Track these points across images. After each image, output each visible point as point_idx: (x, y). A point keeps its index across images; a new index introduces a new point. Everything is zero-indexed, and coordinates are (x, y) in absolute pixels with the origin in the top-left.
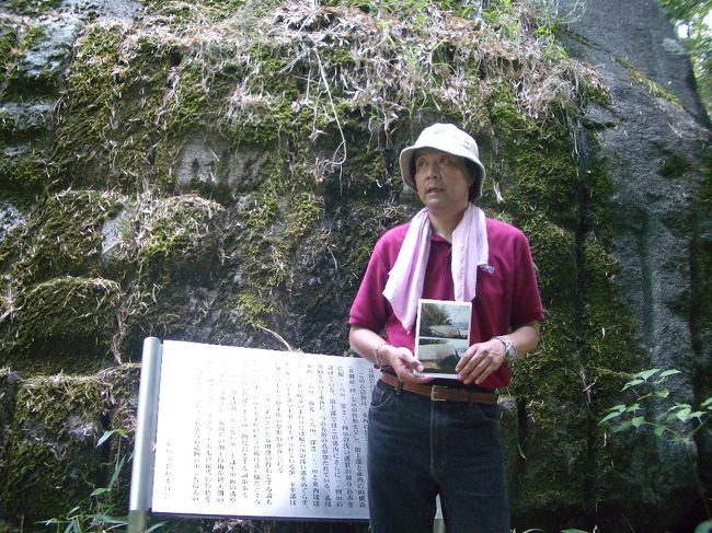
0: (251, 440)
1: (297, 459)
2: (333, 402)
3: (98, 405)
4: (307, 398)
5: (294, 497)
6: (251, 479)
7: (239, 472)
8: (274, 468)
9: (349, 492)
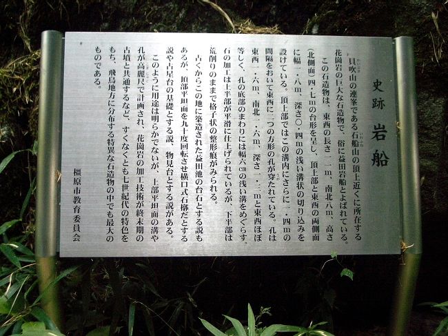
0: (177, 159)
1: (236, 181)
2: (284, 100)
3: (11, 105)
4: (250, 97)
5: (229, 230)
6: (177, 210)
7: (162, 202)
8: (207, 193)
9: (301, 221)
